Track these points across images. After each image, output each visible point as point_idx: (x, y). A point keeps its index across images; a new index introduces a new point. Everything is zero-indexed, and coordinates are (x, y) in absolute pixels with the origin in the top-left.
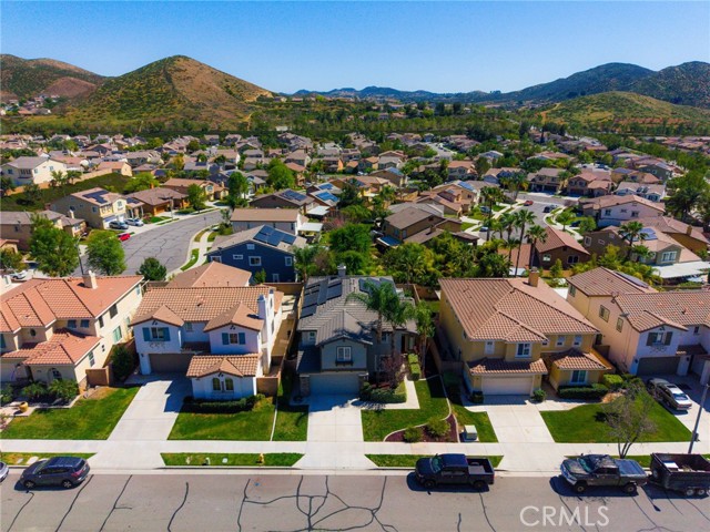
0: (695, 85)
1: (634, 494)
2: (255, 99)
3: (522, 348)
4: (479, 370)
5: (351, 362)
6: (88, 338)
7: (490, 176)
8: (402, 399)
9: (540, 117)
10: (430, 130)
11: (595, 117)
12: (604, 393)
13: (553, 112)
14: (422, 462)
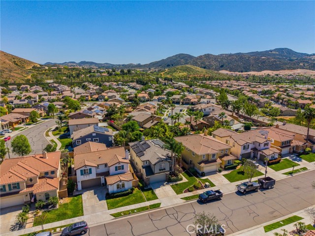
0: (210, 62)
1: (257, 191)
2: (31, 67)
3: (214, 155)
4: (203, 165)
5: (165, 169)
6: (55, 179)
7: (155, 99)
8: (181, 179)
9: (161, 75)
10: (119, 81)
11: (181, 74)
12: (236, 166)
13: (165, 73)
14: (200, 196)
